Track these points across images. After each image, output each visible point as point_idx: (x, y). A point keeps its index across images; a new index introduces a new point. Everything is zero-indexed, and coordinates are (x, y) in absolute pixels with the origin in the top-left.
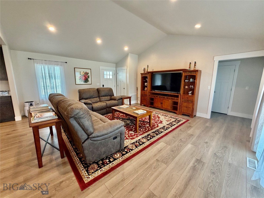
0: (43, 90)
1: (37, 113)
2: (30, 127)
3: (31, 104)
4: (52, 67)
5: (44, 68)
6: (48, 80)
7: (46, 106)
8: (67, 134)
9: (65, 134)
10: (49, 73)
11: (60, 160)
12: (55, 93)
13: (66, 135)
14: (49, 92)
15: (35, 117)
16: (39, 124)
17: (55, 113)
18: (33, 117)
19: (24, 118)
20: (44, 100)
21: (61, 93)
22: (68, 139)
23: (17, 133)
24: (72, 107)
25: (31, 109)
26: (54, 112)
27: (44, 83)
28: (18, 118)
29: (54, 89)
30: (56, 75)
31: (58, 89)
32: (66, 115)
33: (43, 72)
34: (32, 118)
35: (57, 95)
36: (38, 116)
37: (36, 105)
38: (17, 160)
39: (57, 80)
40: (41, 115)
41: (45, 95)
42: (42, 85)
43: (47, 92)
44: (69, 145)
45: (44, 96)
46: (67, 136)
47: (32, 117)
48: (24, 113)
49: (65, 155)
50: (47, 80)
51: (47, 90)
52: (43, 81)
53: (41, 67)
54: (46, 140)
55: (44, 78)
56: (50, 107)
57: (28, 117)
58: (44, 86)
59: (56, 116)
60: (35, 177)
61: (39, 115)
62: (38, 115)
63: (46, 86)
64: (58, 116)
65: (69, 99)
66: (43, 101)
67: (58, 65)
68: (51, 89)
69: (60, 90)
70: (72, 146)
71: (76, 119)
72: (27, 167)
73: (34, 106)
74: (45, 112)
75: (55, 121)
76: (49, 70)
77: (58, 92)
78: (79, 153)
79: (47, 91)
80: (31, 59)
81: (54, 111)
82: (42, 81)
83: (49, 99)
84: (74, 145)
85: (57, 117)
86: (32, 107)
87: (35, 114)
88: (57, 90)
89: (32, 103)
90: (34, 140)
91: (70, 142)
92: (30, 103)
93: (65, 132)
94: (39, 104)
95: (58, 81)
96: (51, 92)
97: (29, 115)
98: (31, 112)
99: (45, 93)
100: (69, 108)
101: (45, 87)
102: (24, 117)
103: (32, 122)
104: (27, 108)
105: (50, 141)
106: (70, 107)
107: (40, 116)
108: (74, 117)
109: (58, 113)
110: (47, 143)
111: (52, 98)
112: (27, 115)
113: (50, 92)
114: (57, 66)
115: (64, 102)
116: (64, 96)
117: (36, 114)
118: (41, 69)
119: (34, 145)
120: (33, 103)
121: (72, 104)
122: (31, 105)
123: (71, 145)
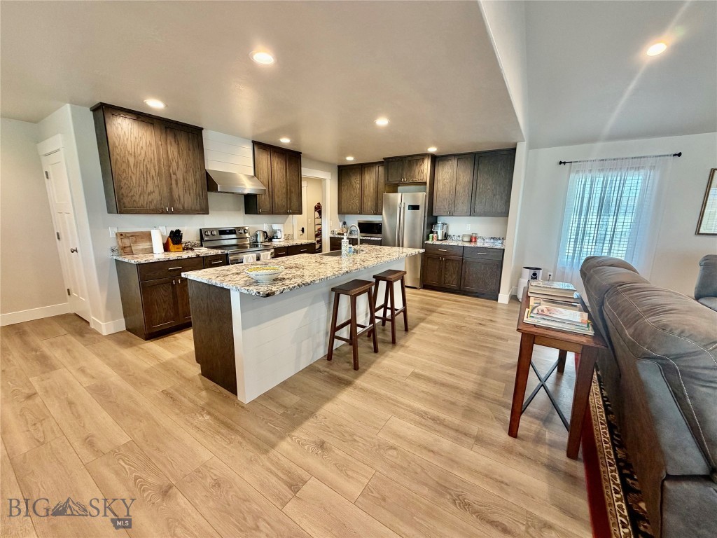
0: (572, 243)
1: (542, 302)
2: (518, 330)
3: (535, 274)
4: (619, 178)
5: (592, 181)
6: (593, 218)
7: (566, 288)
8: (605, 393)
9: (601, 391)
10: (604, 197)
11: (561, 456)
12: (603, 254)
13: (602, 394)
14: (586, 250)
15: (535, 311)
16: (539, 332)
17: (590, 317)
18: (531, 307)
19: (514, 301)
20: (567, 270)
21: (623, 259)
22: (607, 412)
23: (492, 328)
24: (665, 319)
25: (531, 287)
26: (587, 314)
27: (579, 224)
28: (504, 297)
29: (603, 243)
30: (624, 202)
31: (615, 246)
32: (627, 340)
33: (587, 195)
34: (527, 310)
35: (610, 262)
36: (542, 311)
37: (544, 279)
38: (480, 384)
39: (621, 217)
40: (548, 310)
41: (573, 257)
42: (573, 231)
43: (581, 251)
44: (602, 433)
45: (570, 260)
46: (604, 401)
47: (529, 308)
48: (517, 291)
49: (580, 455)
50: (591, 217)
51: (582, 245)
52: (580, 218)
53: (586, 181)
54: (543, 376)
55: (583, 211)
56: (578, 294)
57: (520, 300)
58: (577, 234)
59: (591, 328)
60: (496, 449)
61: (545, 309)
62: (544, 306)
63: (584, 234)
64: (595, 328)
65: (653, 285)
66: (564, 273)
67: (643, 167)
68: (594, 244)
69: (624, 247)
70: (614, 445)
71: (667, 370)
72: (489, 413)
73: (540, 282)
74: (561, 304)
75: (584, 340)
76: (606, 187)
77: (614, 255)
78: (638, 492)
79: (581, 248)
80: (565, 163)
81: (586, 310)
82: (577, 220)
83: (581, 271)
84: (622, 446)
85: (591, 332)
86: (534, 283)
87: (536, 301)
88: (611, 247)
89: (537, 271)
90: (517, 360)
91: (611, 427)
92: (533, 271)
93: (600, 385)
94: (551, 278)
95: (626, 222)
96: (593, 250)
97: (525, 299)
98: (529, 295)
99: (574, 253)
100: (650, 320)
101: (580, 237)
102: (514, 298)
103: (526, 320)
104: (524, 282)
105: (550, 384)
106: (656, 318)
107: (546, 312)
108: (664, 362)
109: (598, 320)
110: (542, 385)
111: (590, 269)
112: (520, 296)
113: (589, 250)
114: (637, 173)
115: (633, 291)
116: (635, 271)
117: (538, 302)
118: (585, 185)
119: (514, 374)
120: (540, 273)
121: (667, 307)
122: (534, 276)
123: (612, 439)
